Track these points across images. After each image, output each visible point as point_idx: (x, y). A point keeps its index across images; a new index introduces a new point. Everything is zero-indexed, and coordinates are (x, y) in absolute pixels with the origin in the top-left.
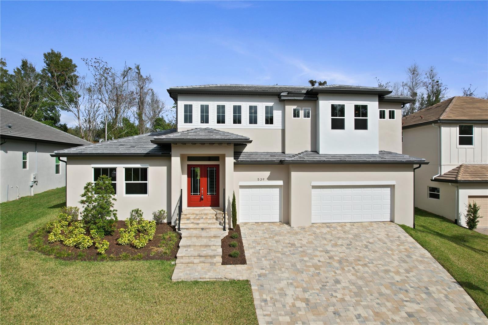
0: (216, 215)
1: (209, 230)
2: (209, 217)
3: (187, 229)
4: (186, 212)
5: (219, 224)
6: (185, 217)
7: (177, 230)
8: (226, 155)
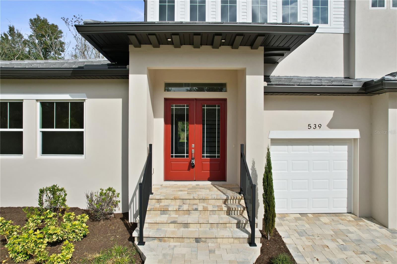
0: (225, 202)
1: (213, 242)
2: (210, 208)
3: (160, 239)
4: (161, 193)
5: (235, 225)
6: (157, 206)
7: (136, 242)
8: (247, 71)
